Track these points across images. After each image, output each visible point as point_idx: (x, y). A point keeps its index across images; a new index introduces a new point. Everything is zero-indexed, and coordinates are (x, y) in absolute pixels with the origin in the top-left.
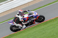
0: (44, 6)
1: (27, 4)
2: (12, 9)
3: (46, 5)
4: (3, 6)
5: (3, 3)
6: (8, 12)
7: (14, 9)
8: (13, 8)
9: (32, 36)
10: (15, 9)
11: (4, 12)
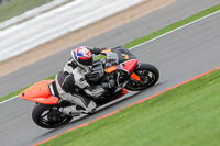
0: (191, 19)
4: (37, 23)
5: (36, 10)
6: (54, 45)
9: (143, 136)
11: (40, 46)
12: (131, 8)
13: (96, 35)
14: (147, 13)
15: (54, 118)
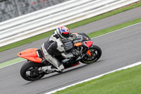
15: (34, 74)
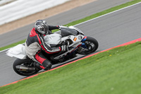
0: (86, 19)
1: (44, 14)
2: (6, 24)
3: (91, 17)
7: (11, 25)
8: (8, 21)
10: (14, 24)
12: (46, 10)
13: (23, 26)
14: (57, 14)
